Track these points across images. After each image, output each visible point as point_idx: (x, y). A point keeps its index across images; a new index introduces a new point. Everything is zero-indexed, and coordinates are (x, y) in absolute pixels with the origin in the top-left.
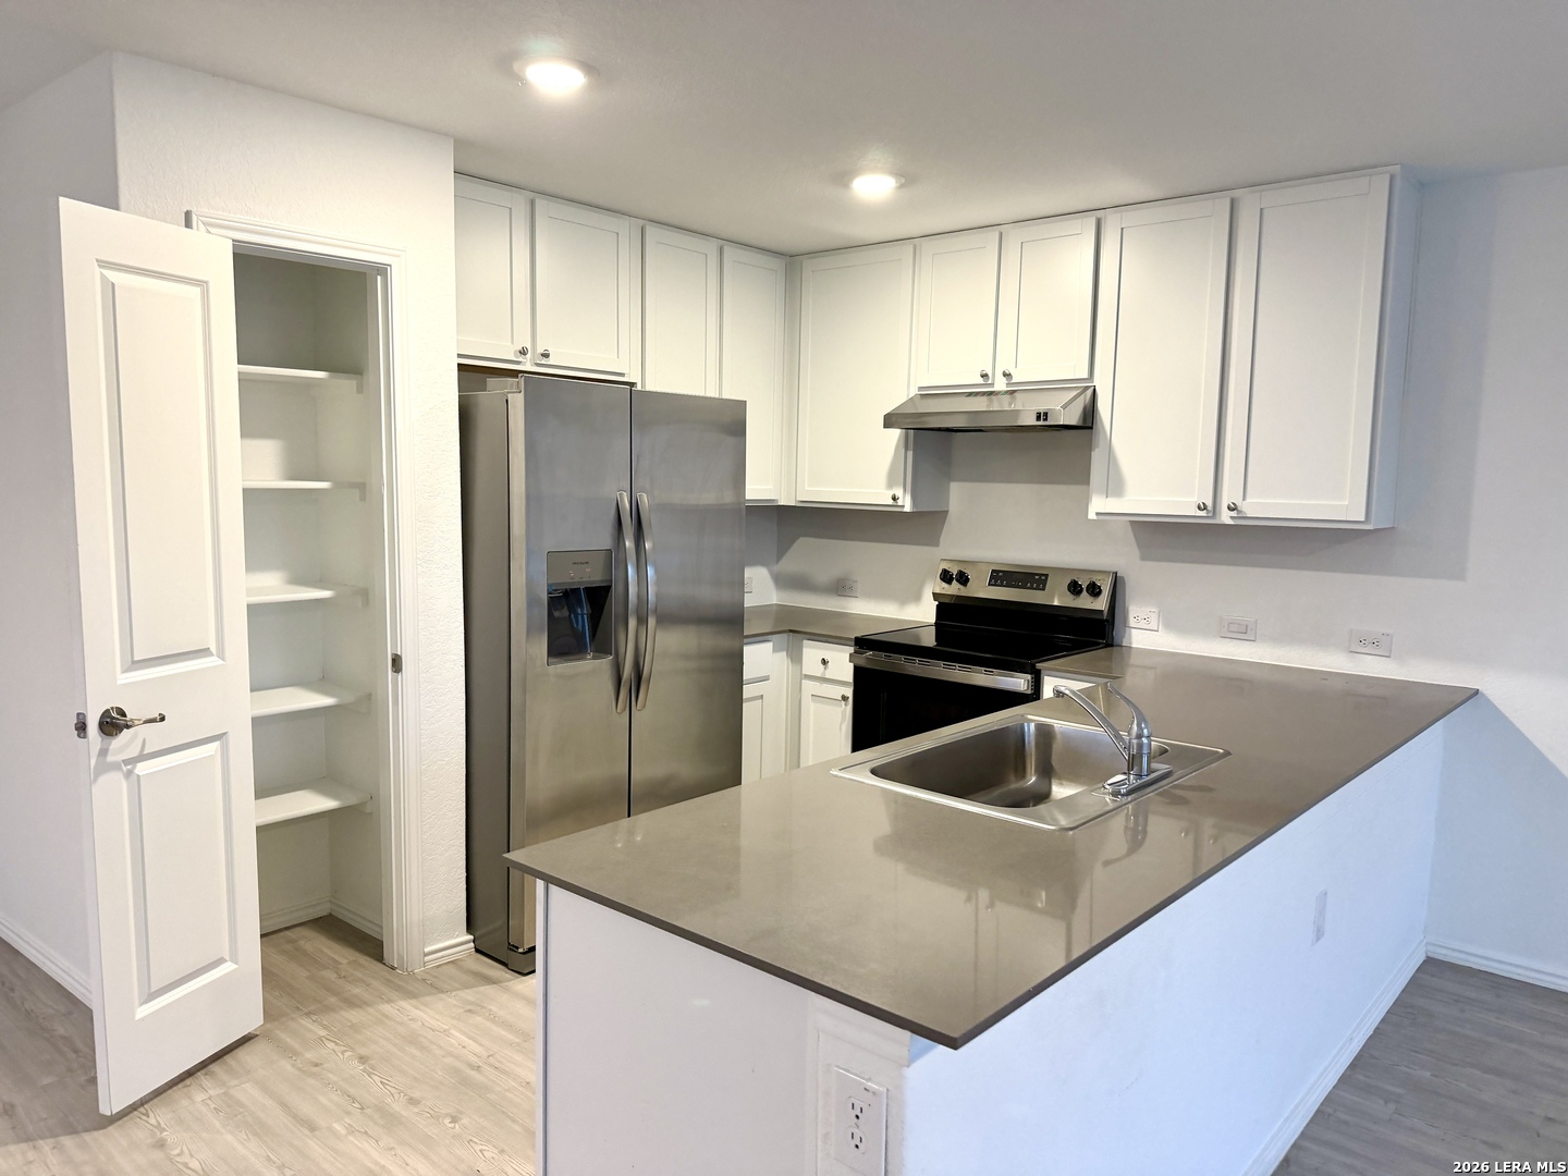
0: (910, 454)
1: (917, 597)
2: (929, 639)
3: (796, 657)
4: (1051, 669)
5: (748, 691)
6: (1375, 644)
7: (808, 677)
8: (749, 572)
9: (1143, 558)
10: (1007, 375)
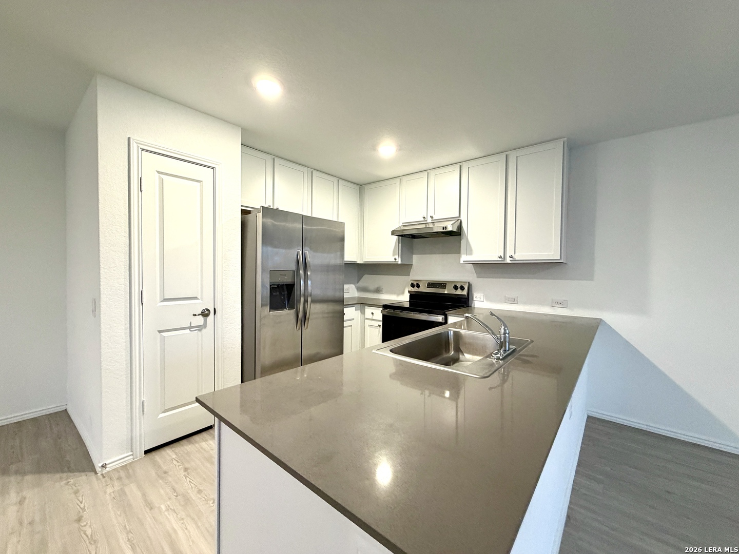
0: (400, 244)
1: (403, 293)
2: (407, 305)
3: (363, 312)
4: (451, 314)
5: (345, 324)
6: (562, 304)
7: (367, 319)
8: (346, 286)
9: (478, 277)
10: (432, 217)
